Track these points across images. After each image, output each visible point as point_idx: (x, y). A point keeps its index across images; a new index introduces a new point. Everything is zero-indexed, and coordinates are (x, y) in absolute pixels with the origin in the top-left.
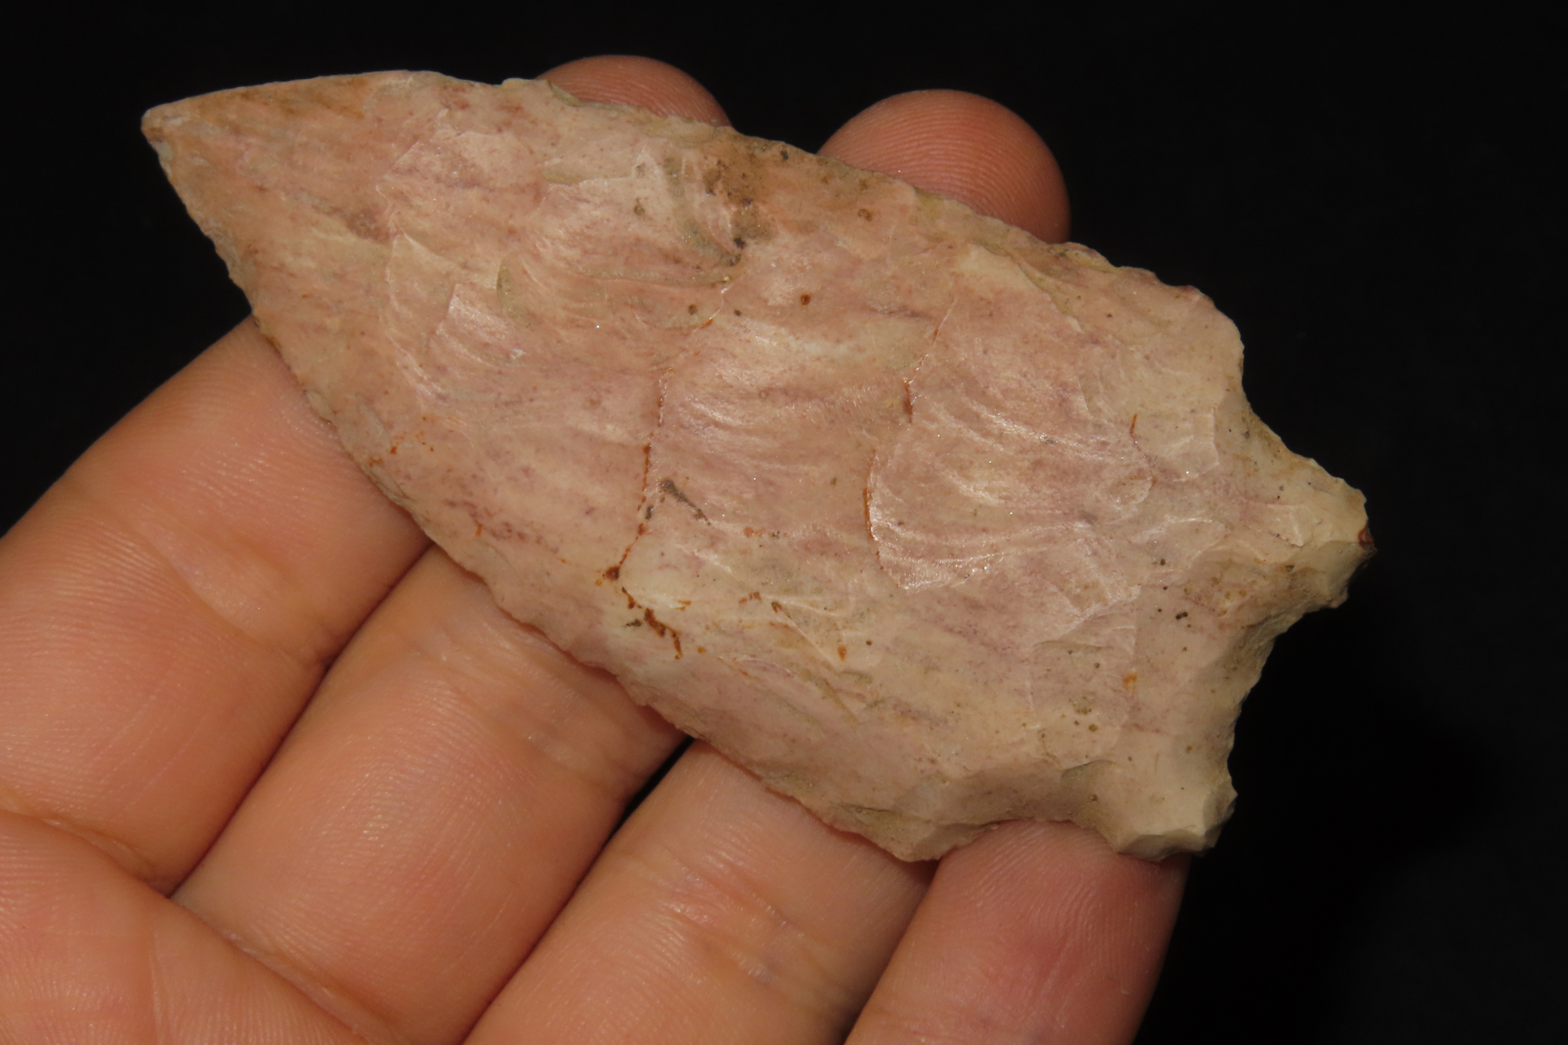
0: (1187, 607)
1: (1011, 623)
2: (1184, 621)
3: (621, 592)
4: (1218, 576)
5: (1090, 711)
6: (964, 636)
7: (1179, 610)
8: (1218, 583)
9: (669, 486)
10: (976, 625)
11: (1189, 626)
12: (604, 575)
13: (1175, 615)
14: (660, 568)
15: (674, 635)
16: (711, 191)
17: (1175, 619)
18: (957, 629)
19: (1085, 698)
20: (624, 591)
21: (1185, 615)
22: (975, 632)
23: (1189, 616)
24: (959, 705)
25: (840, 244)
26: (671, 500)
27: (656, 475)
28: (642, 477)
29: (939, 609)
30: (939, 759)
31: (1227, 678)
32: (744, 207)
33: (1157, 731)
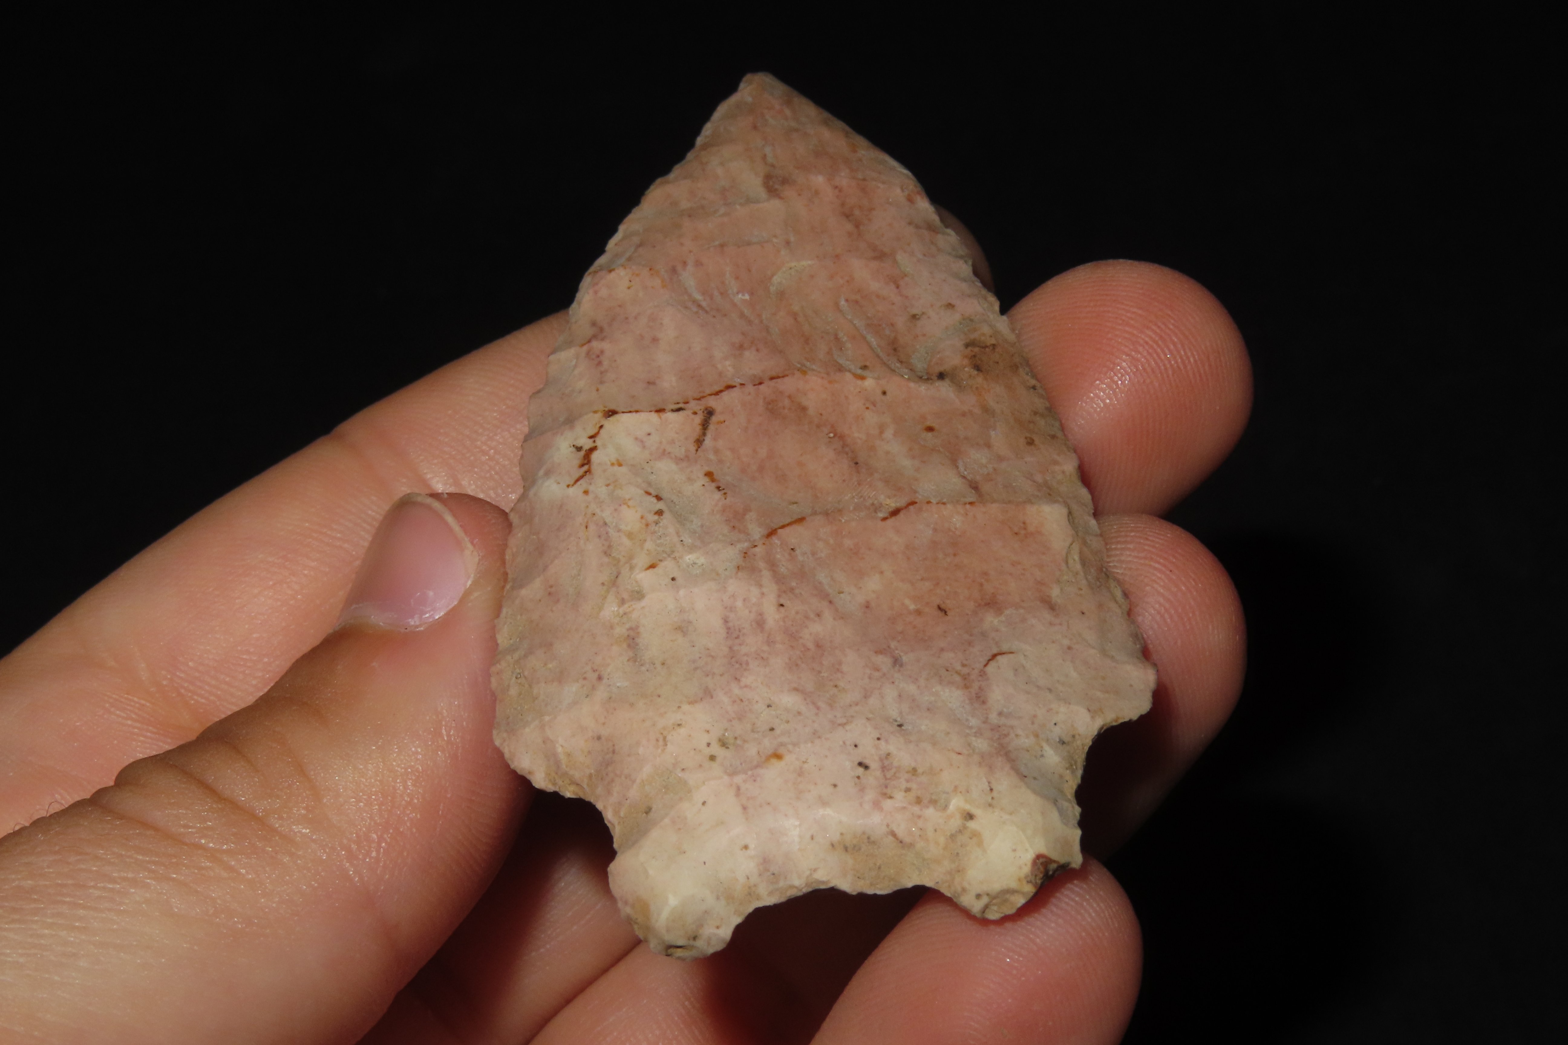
0: (874, 765)
1: (765, 655)
2: (861, 770)
3: (598, 426)
4: (920, 771)
5: (727, 748)
6: (728, 633)
7: (867, 762)
8: (913, 775)
9: (710, 413)
10: (744, 634)
11: (858, 777)
12: (604, 411)
13: (860, 760)
14: (636, 439)
15: (588, 471)
16: (967, 346)
17: (856, 763)
18: (730, 624)
19: (736, 738)
20: (601, 427)
21: (866, 767)
22: (738, 637)
23: (868, 772)
24: (663, 664)
25: (993, 433)
26: (698, 419)
27: (712, 402)
28: (705, 395)
29: (739, 604)
30: (605, 681)
31: (833, 845)
32: (972, 368)
33: (745, 808)
